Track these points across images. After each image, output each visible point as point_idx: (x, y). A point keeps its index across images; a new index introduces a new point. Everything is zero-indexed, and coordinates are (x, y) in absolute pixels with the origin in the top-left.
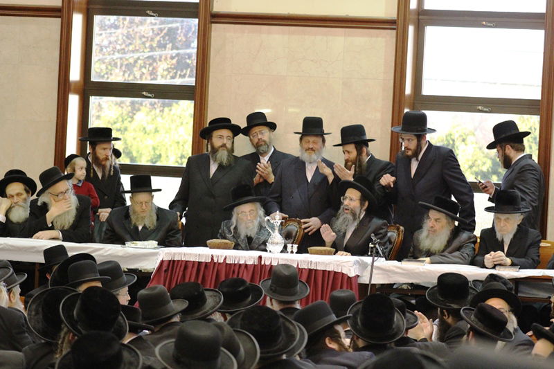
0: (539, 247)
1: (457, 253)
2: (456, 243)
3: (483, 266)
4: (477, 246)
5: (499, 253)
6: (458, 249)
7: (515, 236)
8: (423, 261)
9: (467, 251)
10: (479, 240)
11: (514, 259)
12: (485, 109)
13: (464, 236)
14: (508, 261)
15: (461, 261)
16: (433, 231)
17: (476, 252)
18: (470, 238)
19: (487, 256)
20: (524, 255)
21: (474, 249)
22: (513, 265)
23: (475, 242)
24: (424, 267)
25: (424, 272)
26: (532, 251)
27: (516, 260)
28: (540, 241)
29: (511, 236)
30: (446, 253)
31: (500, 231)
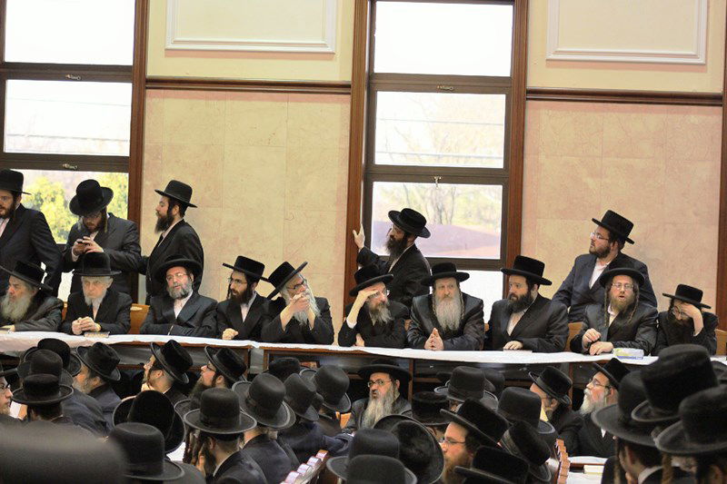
0: (129, 311)
1: (43, 320)
2: (42, 309)
3: (71, 333)
4: (64, 312)
5: (88, 319)
6: (44, 315)
7: (104, 300)
8: (7, 329)
9: (53, 317)
10: (66, 306)
11: (103, 324)
12: (71, 167)
13: (50, 301)
14: (98, 326)
15: (47, 328)
16: (13, 298)
17: (64, 318)
18: (56, 304)
19: (75, 322)
20: (115, 320)
21: (61, 315)
22: (102, 331)
23: (62, 308)
24: (8, 335)
25: (8, 341)
26: (123, 316)
27: (106, 326)
28: (131, 305)
29: (100, 301)
30: (31, 320)
31: (89, 294)
